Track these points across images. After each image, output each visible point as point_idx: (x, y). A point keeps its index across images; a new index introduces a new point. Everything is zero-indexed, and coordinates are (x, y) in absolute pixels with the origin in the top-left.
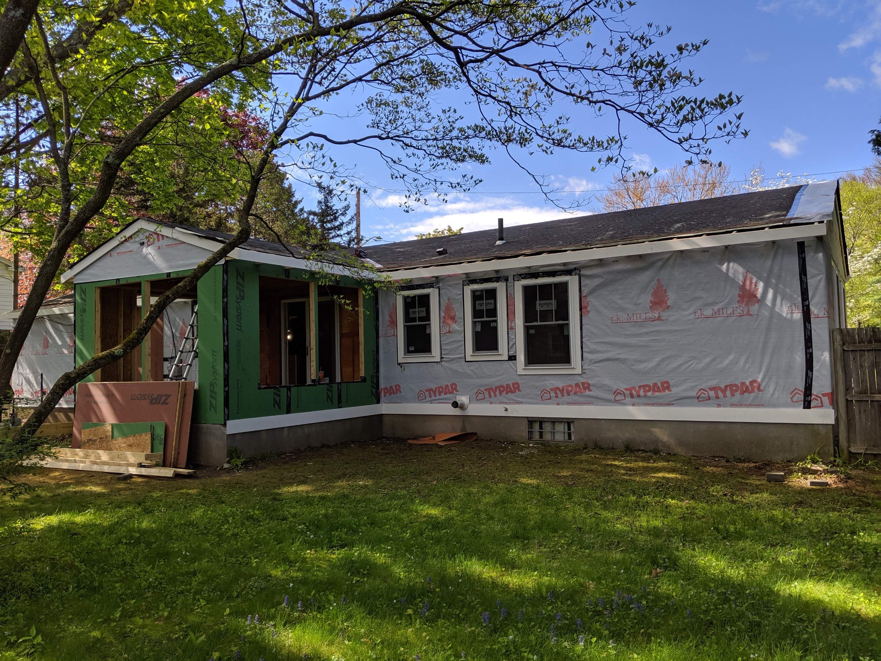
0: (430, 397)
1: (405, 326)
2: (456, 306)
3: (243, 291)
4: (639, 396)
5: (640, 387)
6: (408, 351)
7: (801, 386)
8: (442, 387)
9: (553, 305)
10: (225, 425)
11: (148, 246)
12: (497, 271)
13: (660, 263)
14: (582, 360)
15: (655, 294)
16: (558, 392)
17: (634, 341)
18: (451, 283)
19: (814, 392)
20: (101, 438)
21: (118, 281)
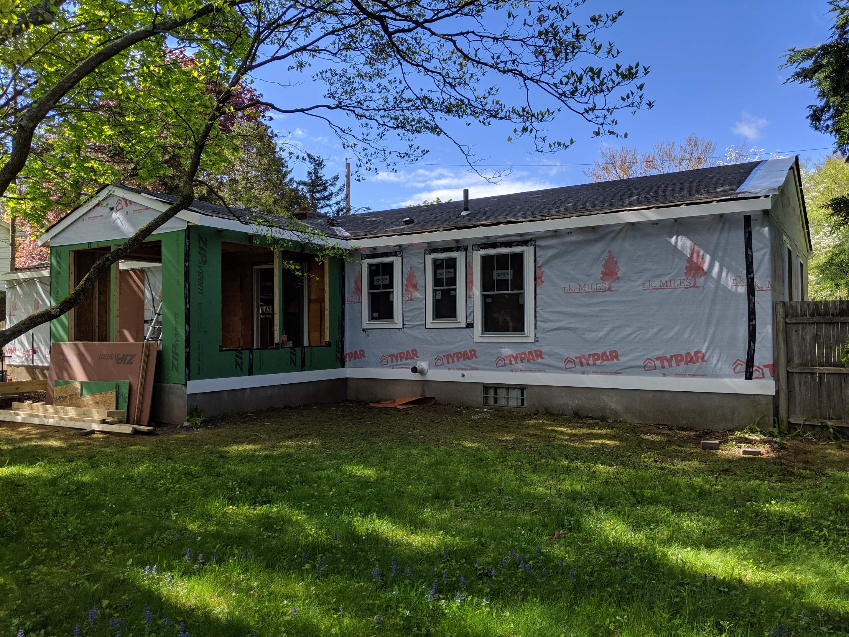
0: (392, 362)
1: (369, 293)
2: (418, 274)
3: (205, 256)
4: (588, 364)
5: (589, 356)
6: (372, 318)
7: (744, 359)
8: (403, 353)
9: (509, 275)
10: (185, 385)
11: (117, 211)
12: (457, 241)
13: (612, 235)
14: (536, 328)
15: (606, 265)
16: (512, 359)
17: (585, 310)
18: (413, 252)
19: (756, 363)
20: (71, 395)
21: (89, 245)
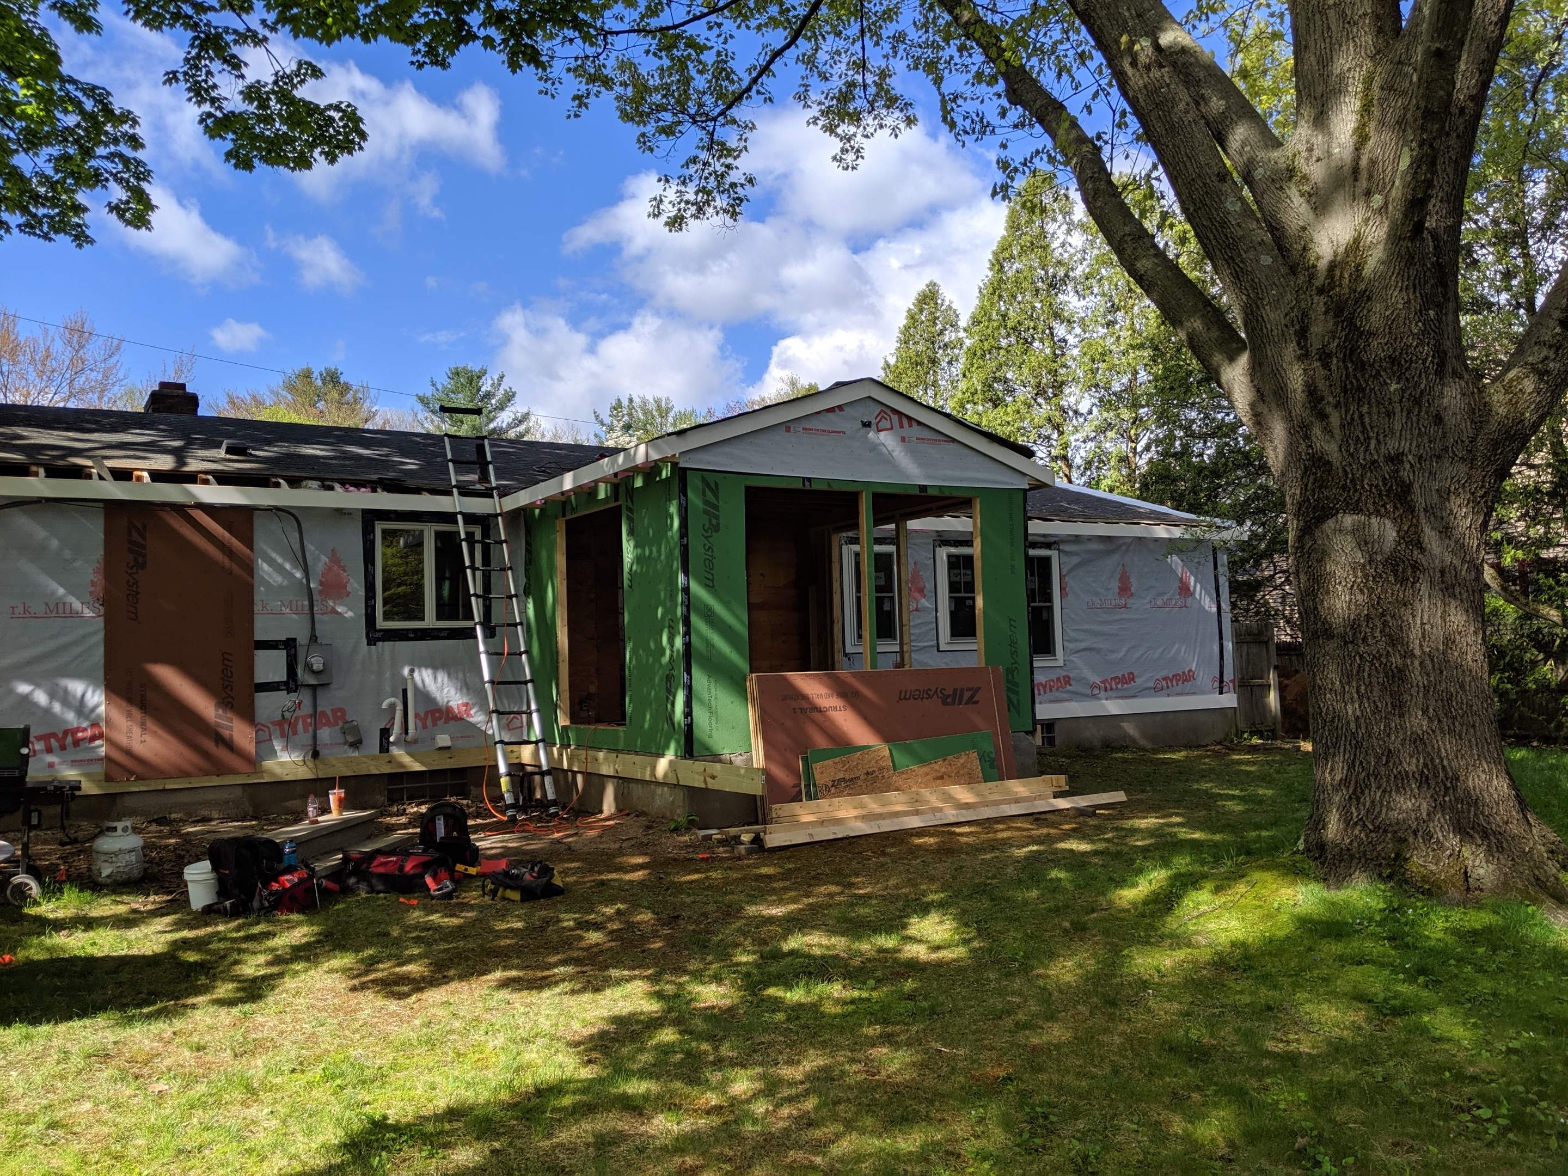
1: (856, 597)
2: (926, 574)
4: (1111, 689)
5: (1114, 679)
6: (858, 636)
7: (1218, 676)
11: (879, 431)
13: (1124, 548)
14: (1063, 649)
15: (1121, 580)
16: (1040, 689)
17: (1106, 628)
19: (1225, 679)
20: (868, 773)
21: (807, 483)
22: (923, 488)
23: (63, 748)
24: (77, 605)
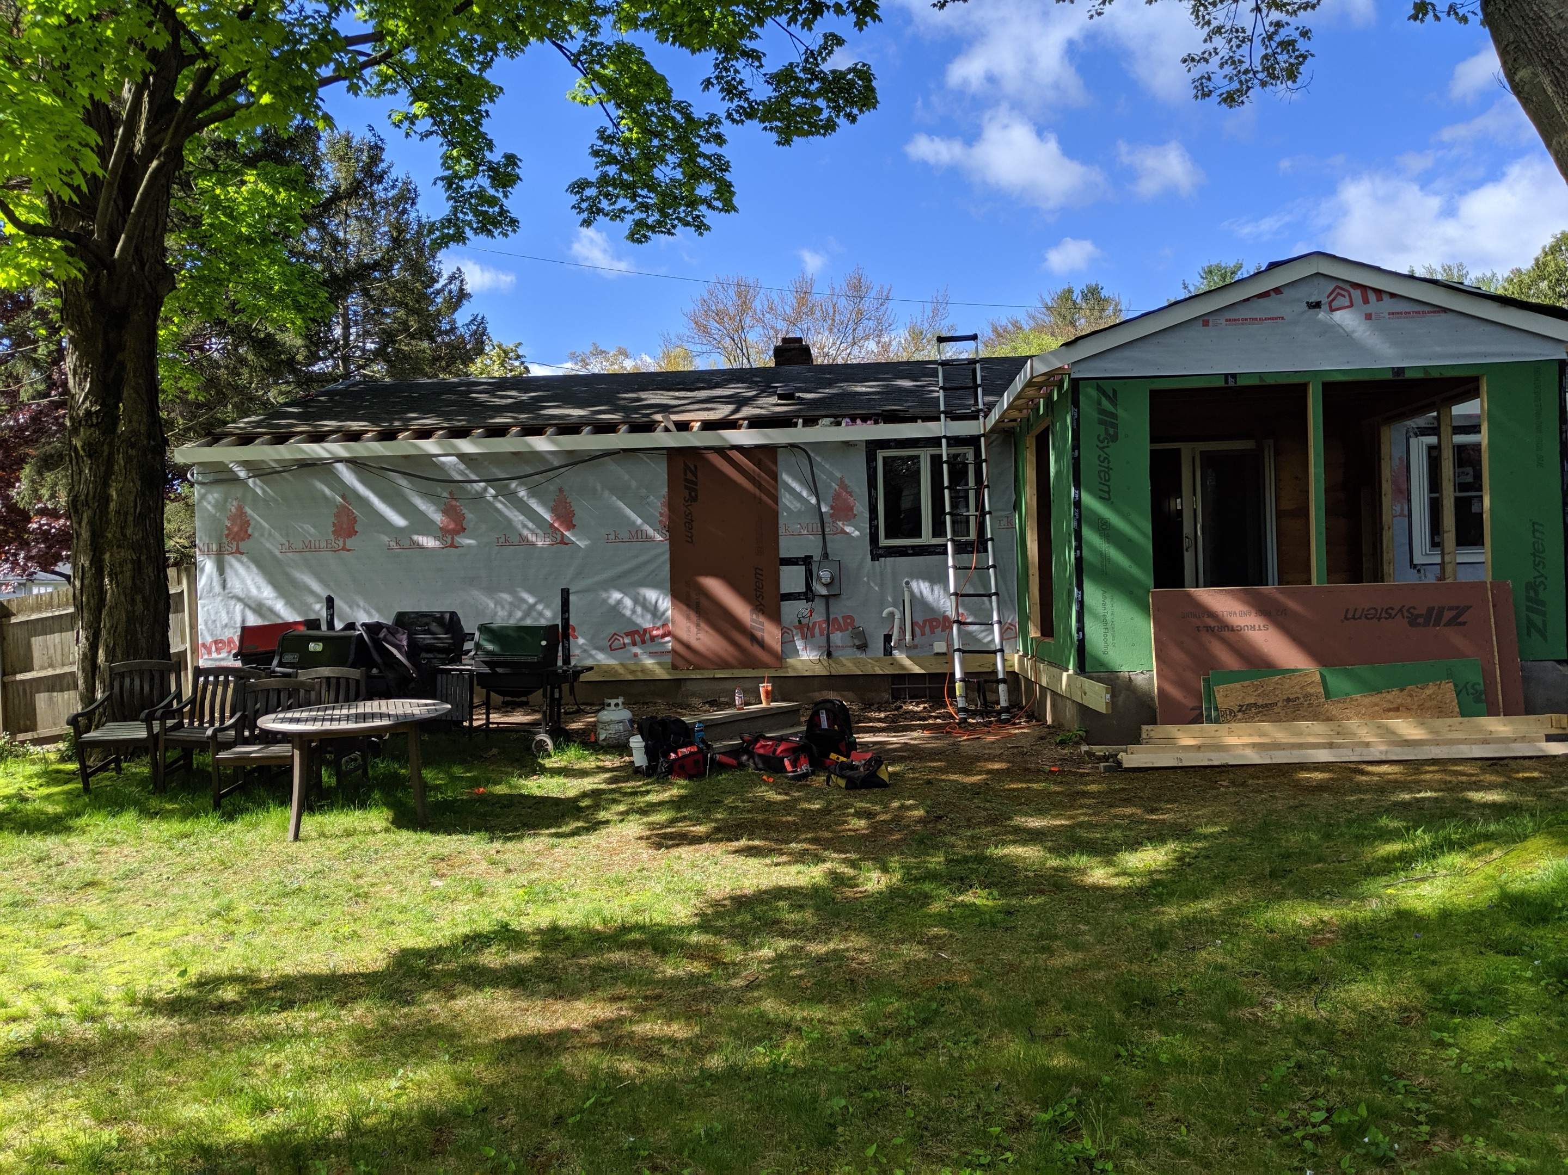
1: (1429, 498)
6: (1433, 544)
11: (1333, 310)
20: (1288, 700)
21: (1230, 379)
22: (1400, 371)
23: (643, 642)
24: (651, 531)
